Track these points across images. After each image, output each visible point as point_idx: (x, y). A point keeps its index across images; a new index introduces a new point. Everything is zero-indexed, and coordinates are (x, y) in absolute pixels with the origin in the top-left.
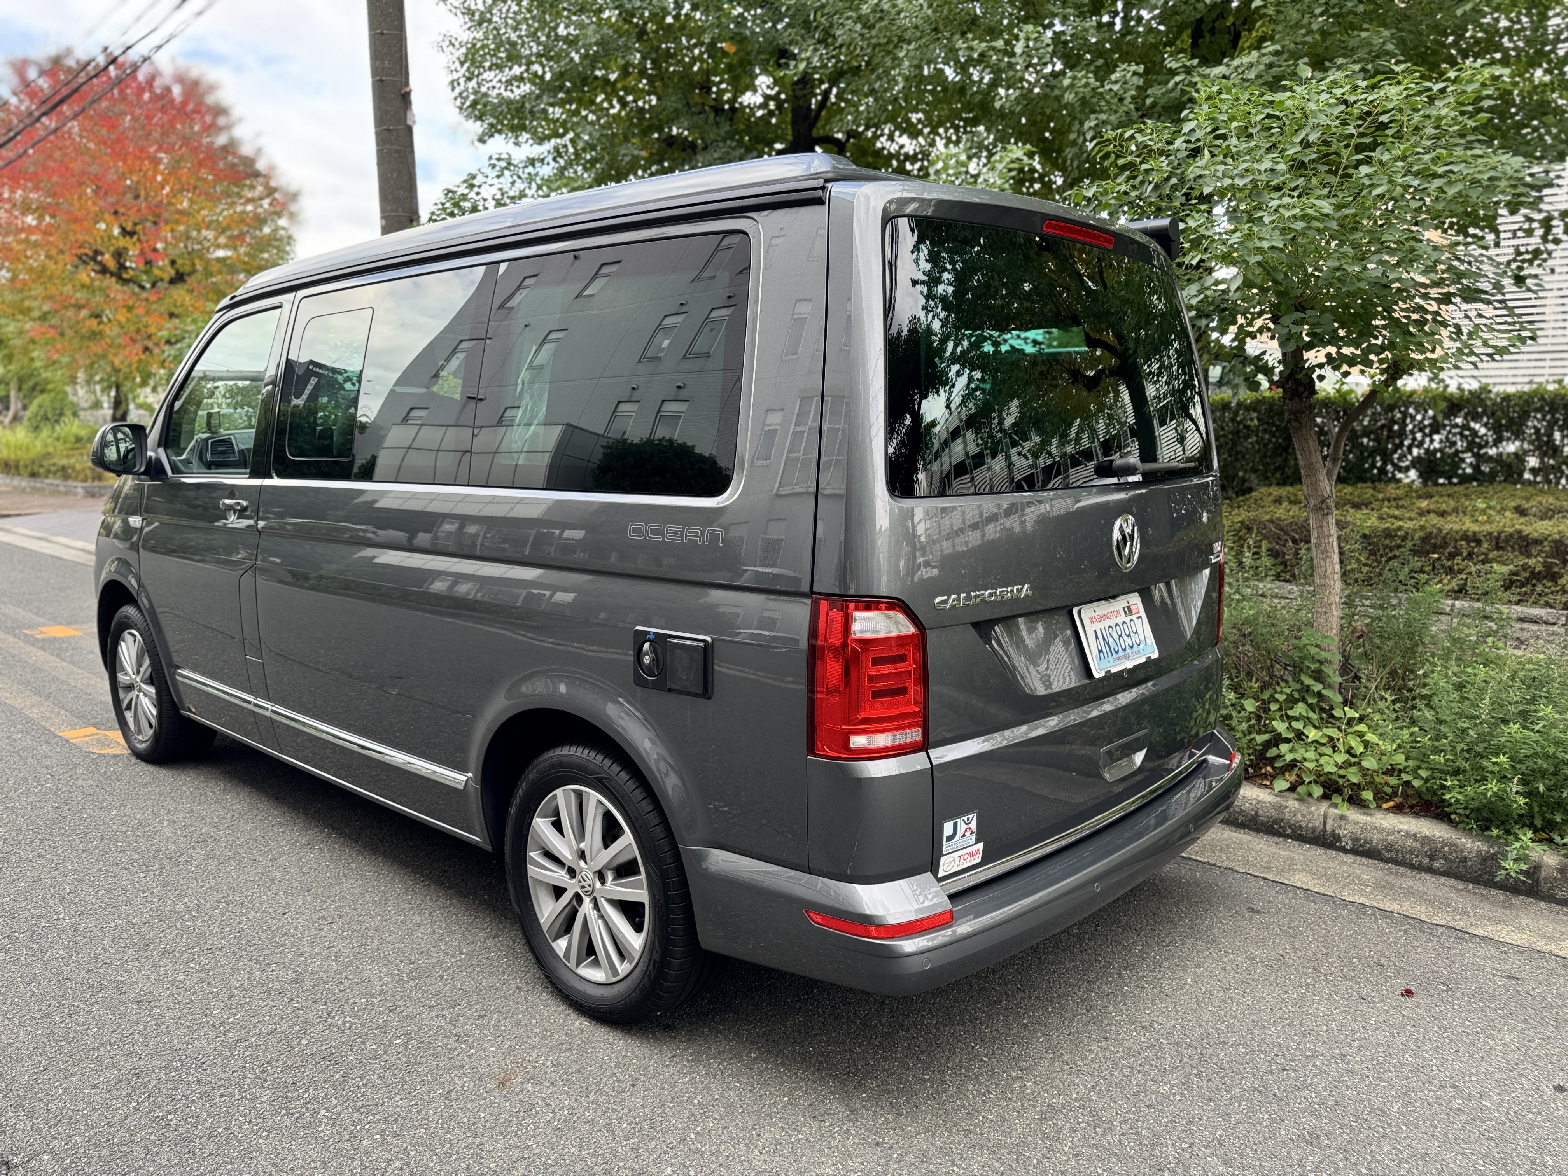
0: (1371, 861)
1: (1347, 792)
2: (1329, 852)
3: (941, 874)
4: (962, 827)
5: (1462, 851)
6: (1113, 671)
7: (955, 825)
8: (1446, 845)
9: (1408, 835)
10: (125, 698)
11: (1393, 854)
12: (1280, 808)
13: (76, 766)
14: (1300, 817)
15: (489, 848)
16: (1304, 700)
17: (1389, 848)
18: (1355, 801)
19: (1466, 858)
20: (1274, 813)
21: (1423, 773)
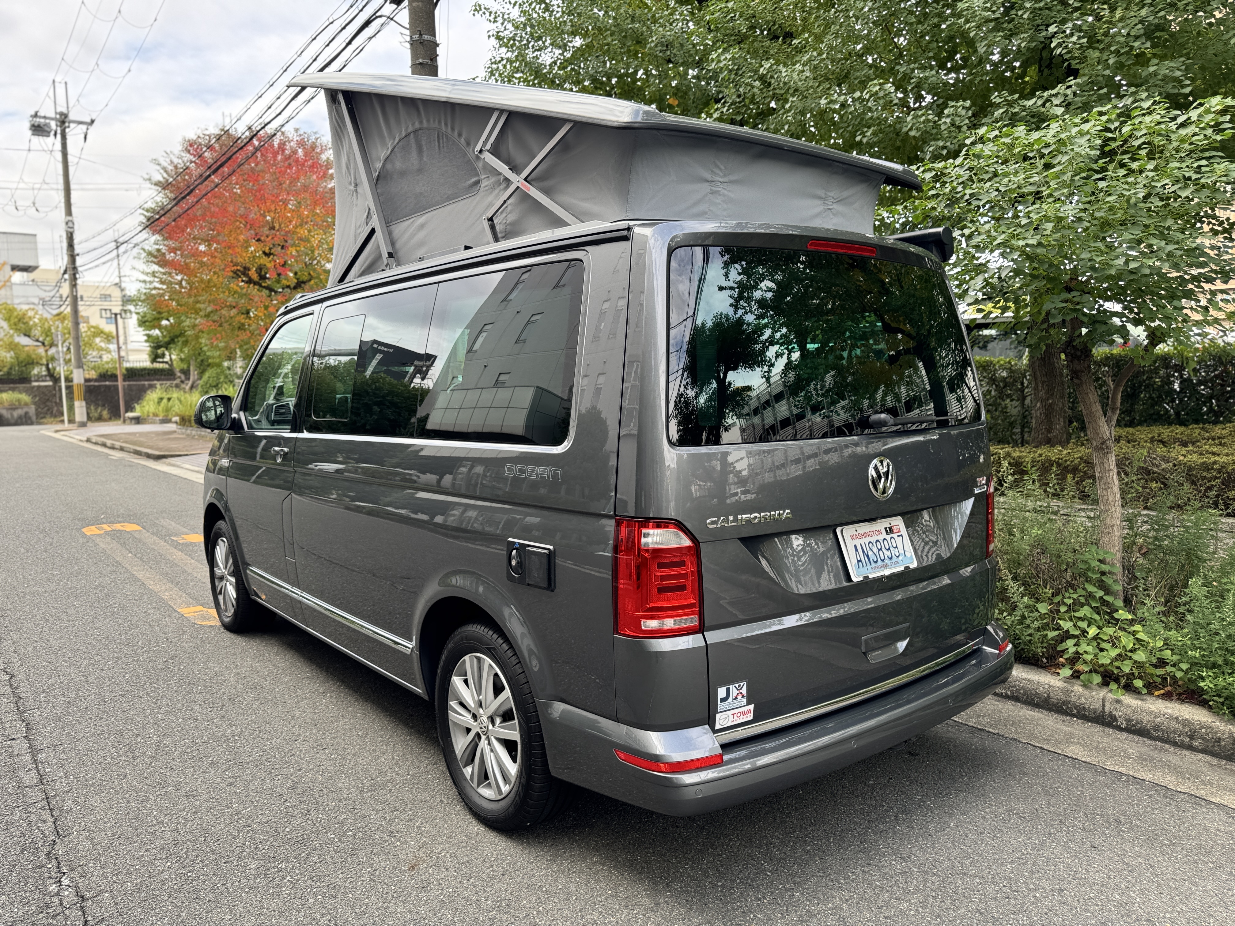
0: (1141, 739)
1: (1123, 681)
2: (1107, 729)
3: (718, 727)
4: (734, 692)
5: (1216, 733)
6: (871, 576)
7: (728, 690)
8: (1203, 727)
9: (1171, 718)
10: (219, 585)
11: (1160, 734)
12: (1067, 692)
13: (184, 633)
14: (1083, 700)
15: (426, 698)
16: (1089, 605)
17: (1156, 728)
18: (1129, 688)
19: (1220, 739)
20: (1062, 697)
21: (1184, 666)
